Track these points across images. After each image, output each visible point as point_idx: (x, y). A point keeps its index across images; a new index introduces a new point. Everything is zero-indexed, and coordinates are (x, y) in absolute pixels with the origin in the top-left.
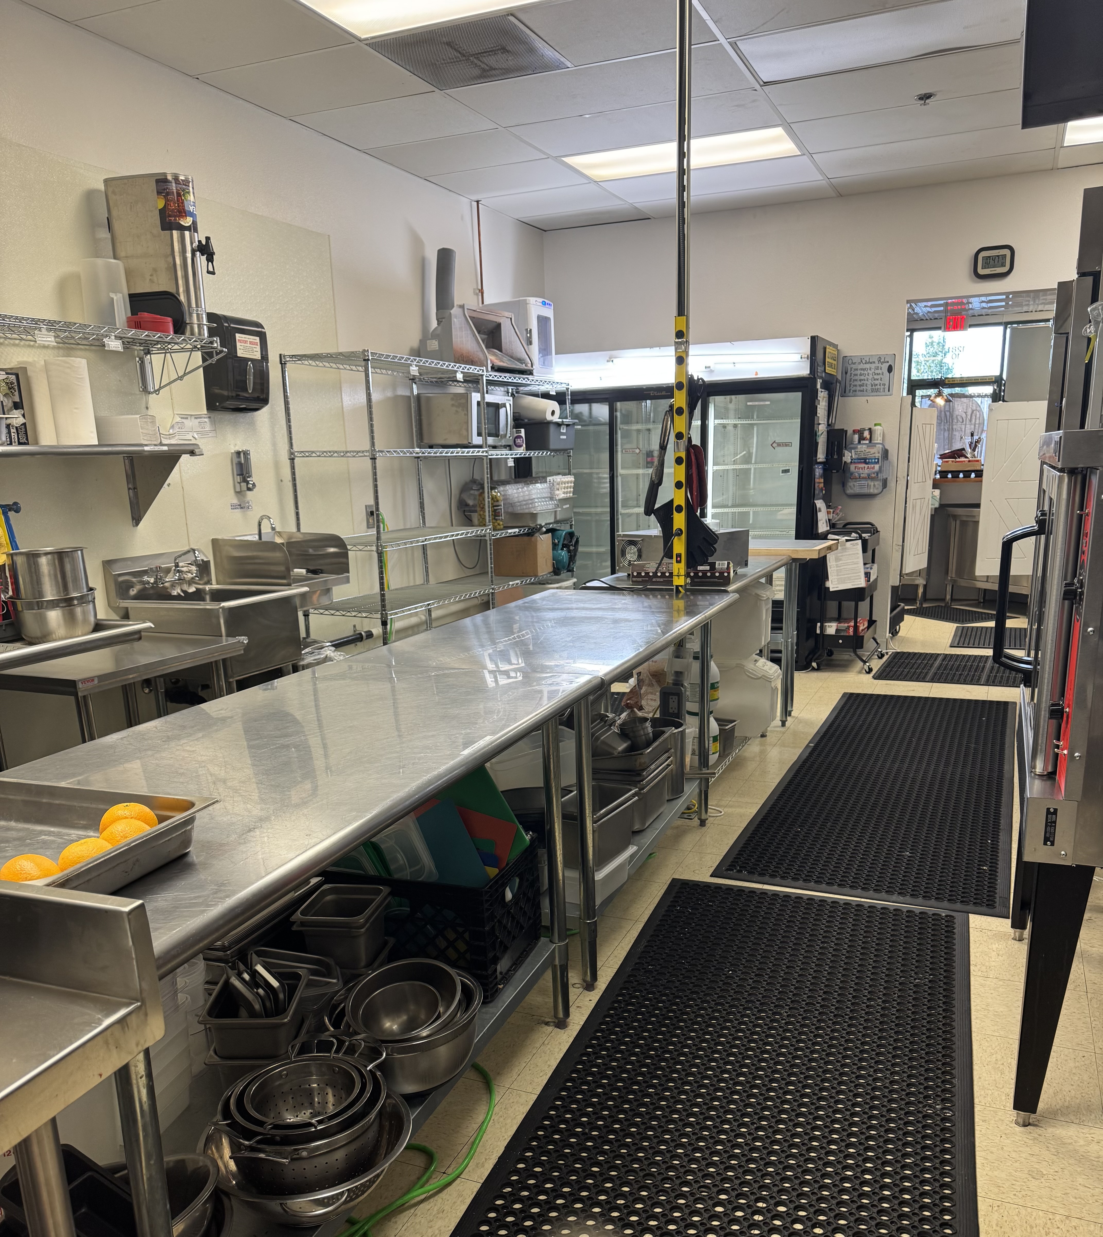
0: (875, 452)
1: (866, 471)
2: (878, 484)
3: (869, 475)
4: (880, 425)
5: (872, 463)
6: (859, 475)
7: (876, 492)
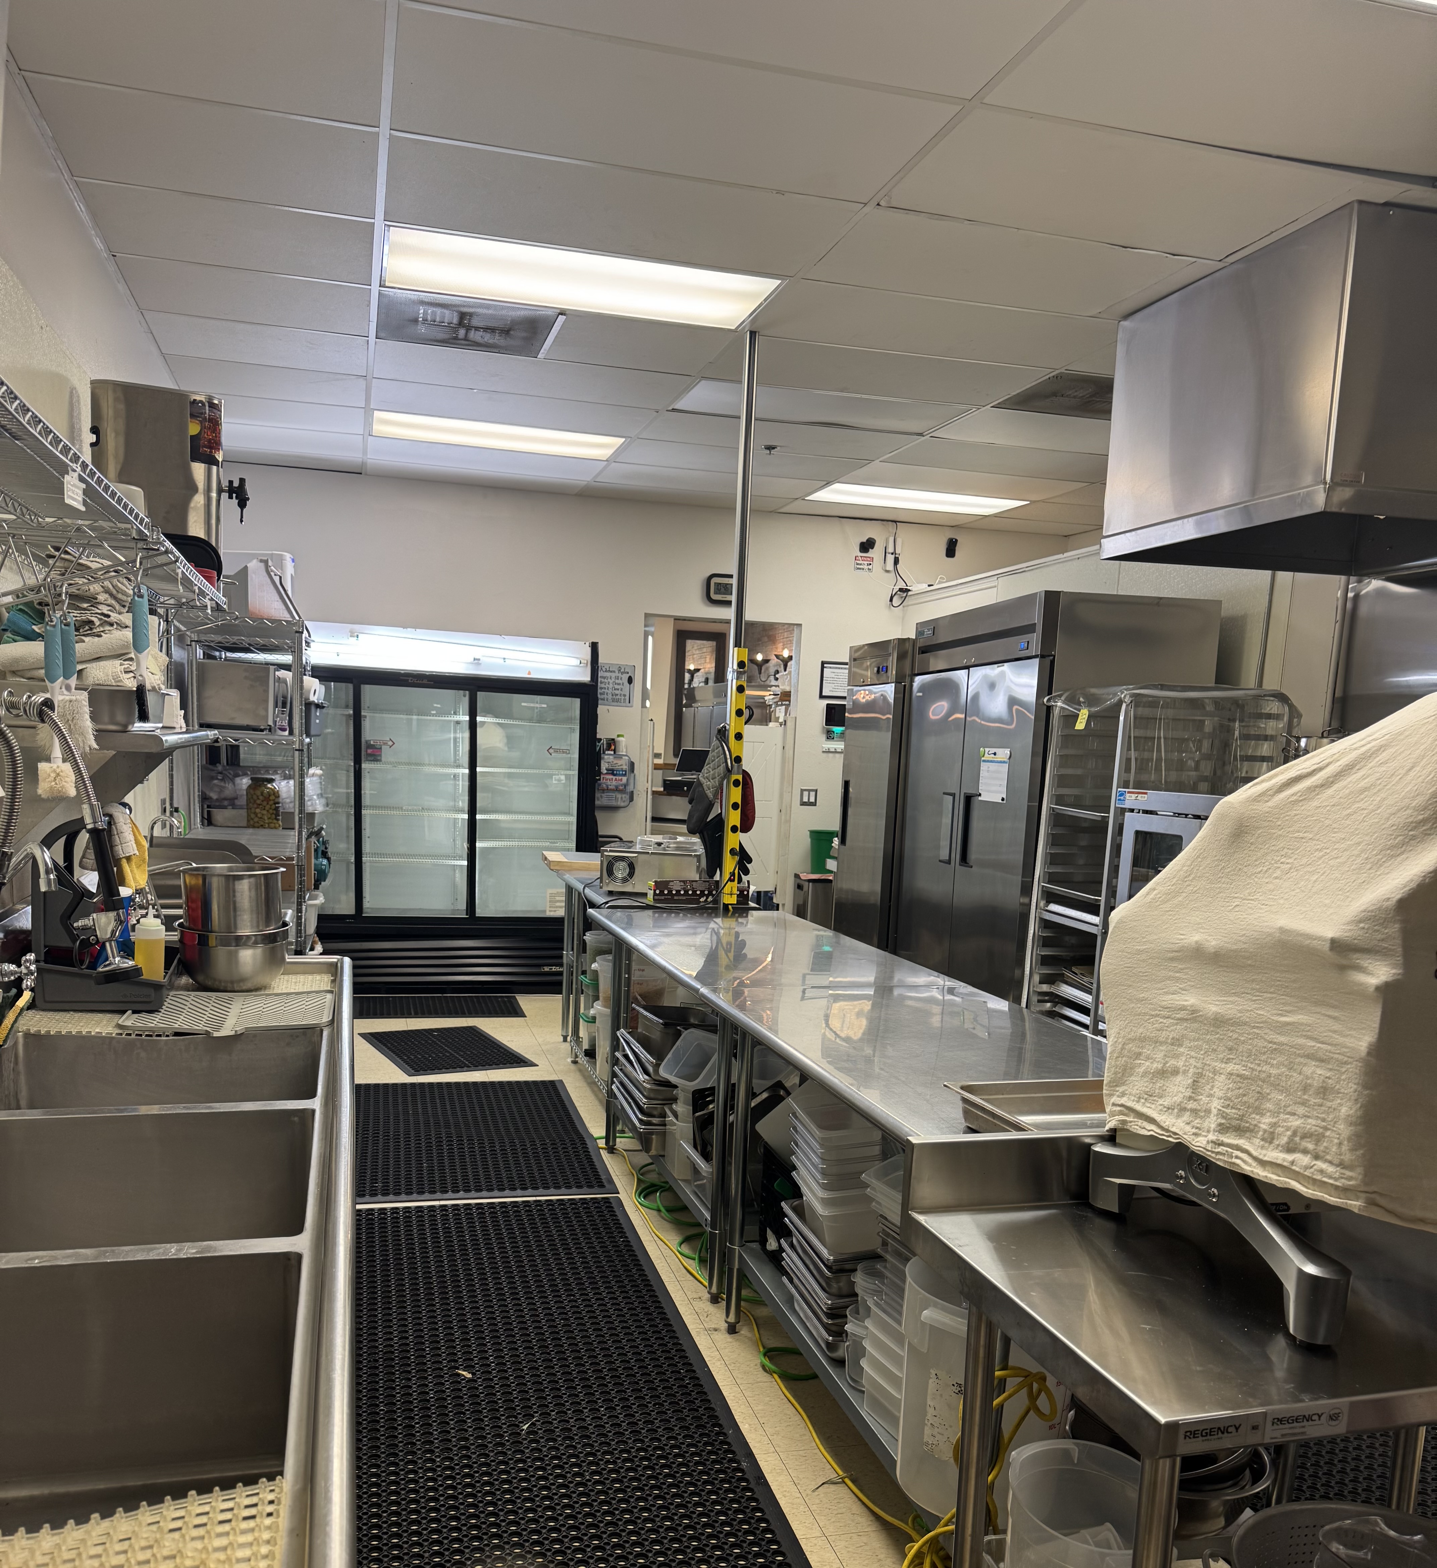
0: (623, 764)
1: (614, 783)
2: (626, 797)
3: (617, 787)
4: (622, 736)
5: (620, 775)
6: (607, 786)
7: (622, 804)
